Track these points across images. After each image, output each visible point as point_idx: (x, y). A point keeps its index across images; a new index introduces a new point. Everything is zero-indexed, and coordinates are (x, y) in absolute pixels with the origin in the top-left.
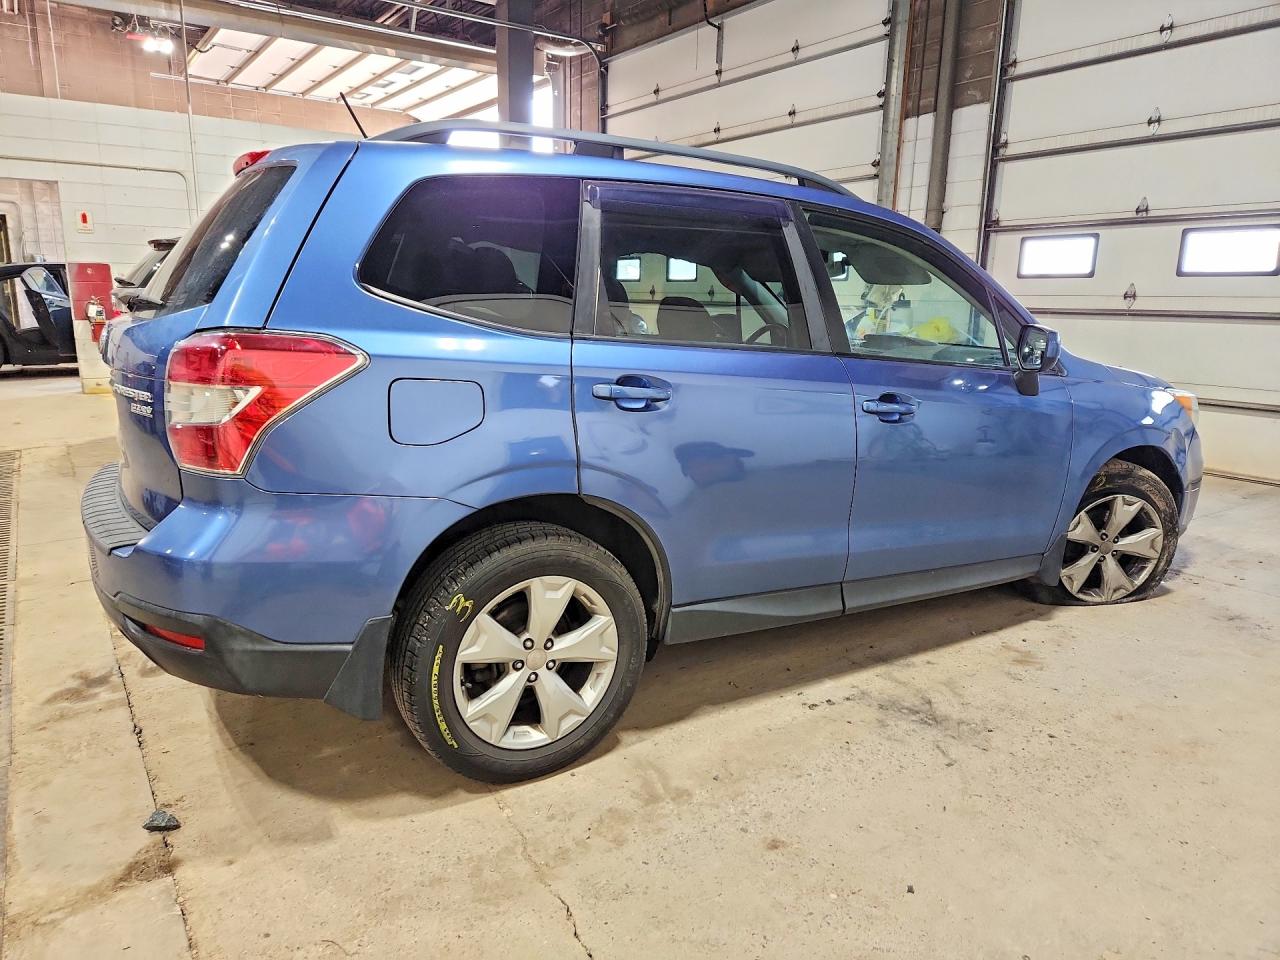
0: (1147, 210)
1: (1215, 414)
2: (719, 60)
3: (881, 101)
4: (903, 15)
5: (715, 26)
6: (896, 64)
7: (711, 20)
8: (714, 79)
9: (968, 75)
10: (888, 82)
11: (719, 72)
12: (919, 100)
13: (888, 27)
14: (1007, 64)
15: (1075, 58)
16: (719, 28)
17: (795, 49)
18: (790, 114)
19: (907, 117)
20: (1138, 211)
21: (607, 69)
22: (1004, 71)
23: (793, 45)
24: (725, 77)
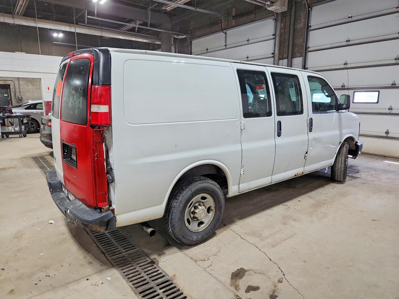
0: (344, 86)
1: (364, 138)
2: (226, 42)
3: (273, 55)
4: (278, 33)
5: (224, 33)
6: (276, 46)
7: (223, 31)
8: (224, 47)
9: (296, 50)
10: (275, 51)
11: (226, 45)
12: (283, 55)
13: (274, 36)
14: (307, 48)
15: (325, 47)
16: (226, 33)
17: (248, 40)
18: (247, 58)
19: (280, 60)
20: (342, 86)
21: (192, 43)
22: (306, 50)
23: (247, 39)
24: (227, 47)
